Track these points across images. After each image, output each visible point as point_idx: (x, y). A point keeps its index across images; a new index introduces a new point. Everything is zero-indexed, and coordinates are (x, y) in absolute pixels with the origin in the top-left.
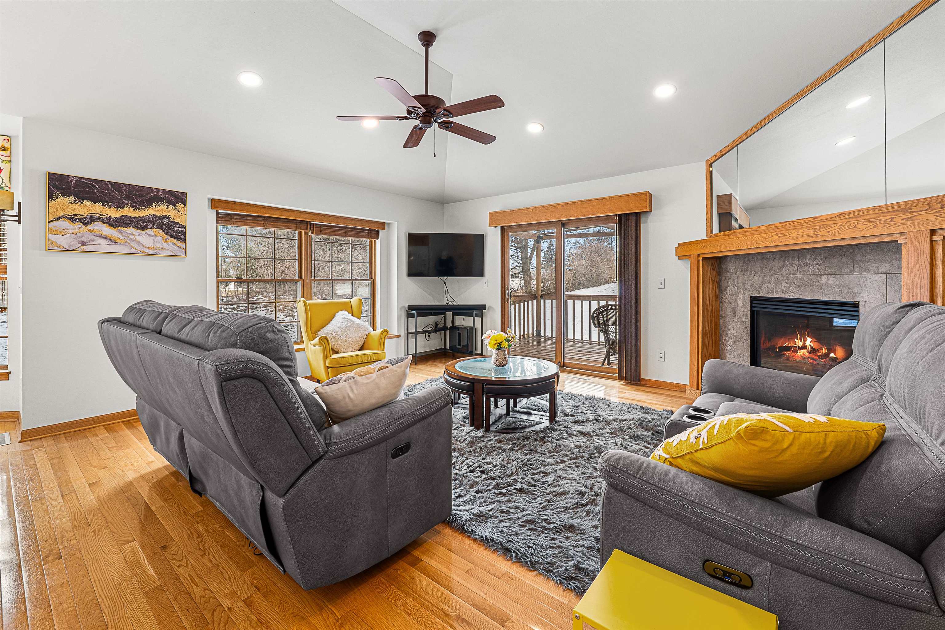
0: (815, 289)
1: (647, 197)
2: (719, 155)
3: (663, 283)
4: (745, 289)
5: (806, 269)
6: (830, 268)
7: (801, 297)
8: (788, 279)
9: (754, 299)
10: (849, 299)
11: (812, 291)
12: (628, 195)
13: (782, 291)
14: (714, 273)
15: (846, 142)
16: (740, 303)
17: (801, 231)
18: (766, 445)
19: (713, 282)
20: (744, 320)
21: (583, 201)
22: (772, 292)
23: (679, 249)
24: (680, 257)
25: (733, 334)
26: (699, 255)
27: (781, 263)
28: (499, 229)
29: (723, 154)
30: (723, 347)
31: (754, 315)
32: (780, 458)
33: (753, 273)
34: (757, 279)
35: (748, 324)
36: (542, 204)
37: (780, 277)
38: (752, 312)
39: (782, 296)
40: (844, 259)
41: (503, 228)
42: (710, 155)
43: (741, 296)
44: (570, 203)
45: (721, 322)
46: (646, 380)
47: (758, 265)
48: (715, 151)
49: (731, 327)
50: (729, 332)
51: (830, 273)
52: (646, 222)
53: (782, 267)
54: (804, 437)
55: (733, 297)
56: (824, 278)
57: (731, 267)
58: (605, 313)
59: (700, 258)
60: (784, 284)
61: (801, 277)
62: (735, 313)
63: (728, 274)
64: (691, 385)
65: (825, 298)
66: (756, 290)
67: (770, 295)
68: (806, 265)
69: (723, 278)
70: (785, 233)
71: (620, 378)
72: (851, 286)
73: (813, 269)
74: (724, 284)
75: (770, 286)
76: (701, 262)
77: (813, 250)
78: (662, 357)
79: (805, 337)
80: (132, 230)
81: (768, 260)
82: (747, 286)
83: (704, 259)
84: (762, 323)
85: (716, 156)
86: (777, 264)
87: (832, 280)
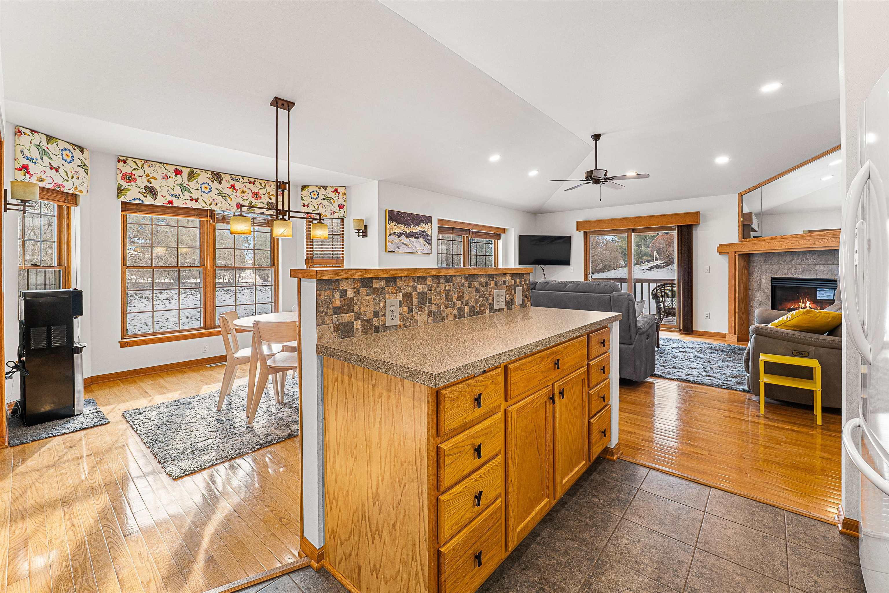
0: (812, 272)
1: (697, 215)
2: (748, 191)
3: (708, 269)
4: (767, 273)
5: (806, 261)
6: (821, 261)
7: (804, 277)
8: (796, 267)
9: (772, 278)
10: (832, 277)
11: (810, 273)
12: (684, 213)
13: (792, 274)
14: (745, 263)
15: (827, 178)
16: (764, 281)
17: (805, 241)
18: (812, 315)
19: (745, 269)
20: (766, 291)
21: (651, 216)
22: (785, 274)
23: (720, 248)
24: (720, 253)
25: (758, 300)
26: (735, 252)
27: (791, 257)
28: (582, 232)
29: (750, 190)
30: (751, 308)
31: (773, 289)
32: (816, 320)
33: (773, 264)
34: (775, 267)
35: (769, 293)
36: (620, 217)
37: (790, 266)
38: (772, 286)
39: (792, 276)
40: (829, 257)
41: (585, 232)
42: (742, 190)
43: (764, 277)
44: (641, 217)
45: (750, 293)
46: (697, 331)
47: (776, 259)
48: (746, 188)
49: (757, 296)
50: (756, 299)
51: (821, 264)
52: (696, 231)
53: (792, 260)
54: (823, 314)
55: (758, 278)
56: (818, 267)
57: (757, 260)
58: (663, 289)
59: (736, 254)
60: (793, 270)
61: (803, 266)
62: (760, 287)
63: (755, 264)
64: (730, 332)
65: (818, 277)
66: (774, 273)
67: (784, 276)
68: (807, 259)
69: (751, 266)
70: (795, 242)
71: (680, 330)
72: (833, 271)
73: (811, 262)
74: (751, 270)
75: (784, 271)
76: (737, 257)
77: (811, 251)
78: (708, 316)
79: (806, 301)
80: (413, 239)
81: (782, 256)
82: (768, 271)
83: (739, 255)
84: (779, 293)
85: (745, 191)
86: (788, 258)
87: (822, 268)
